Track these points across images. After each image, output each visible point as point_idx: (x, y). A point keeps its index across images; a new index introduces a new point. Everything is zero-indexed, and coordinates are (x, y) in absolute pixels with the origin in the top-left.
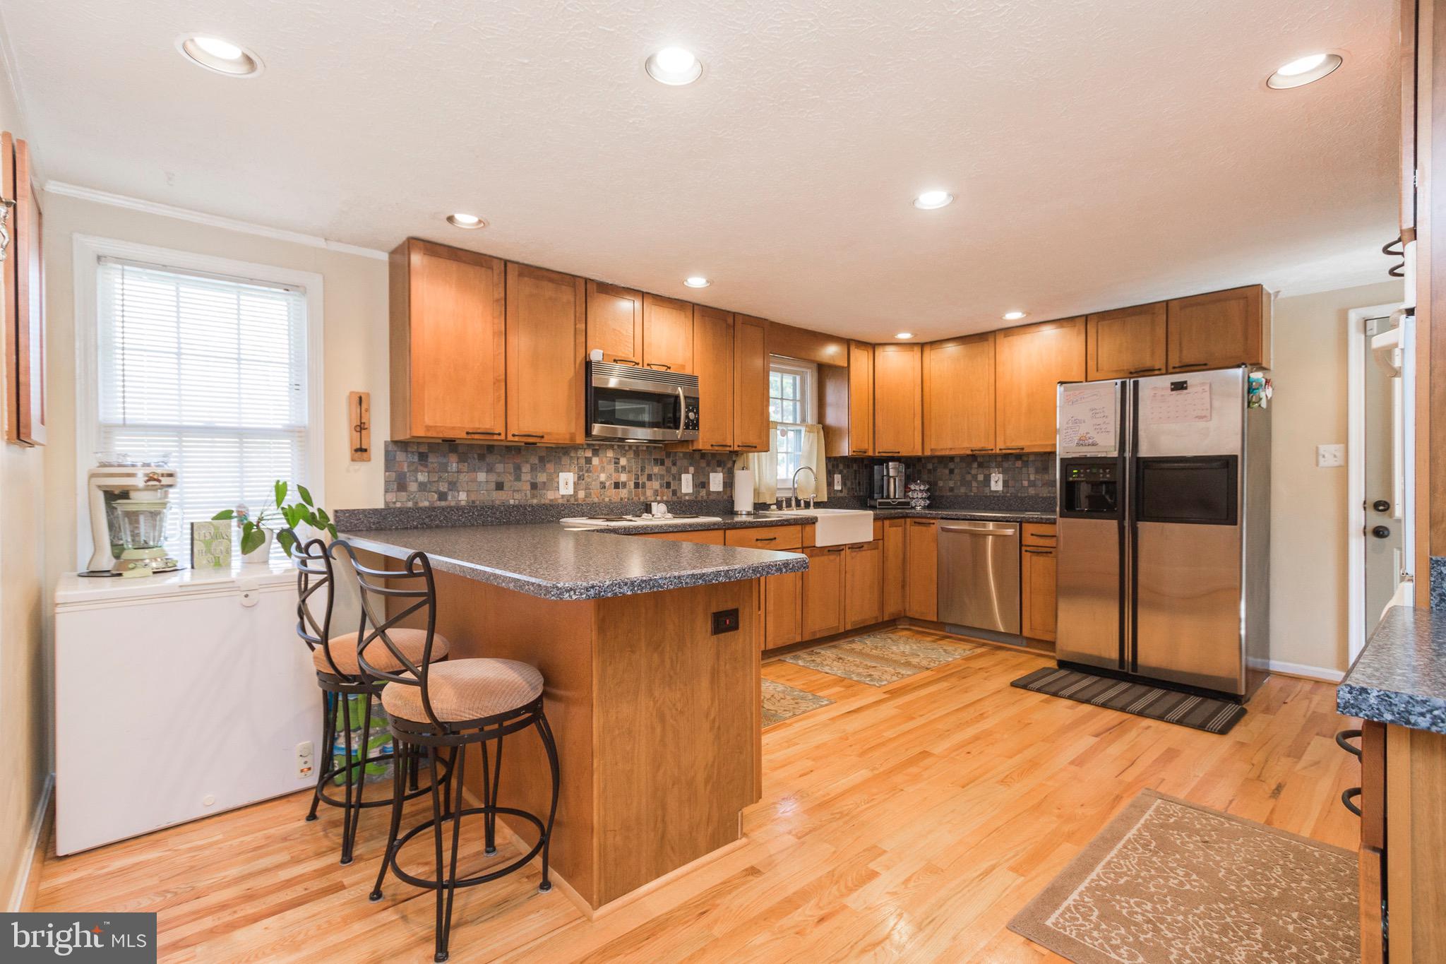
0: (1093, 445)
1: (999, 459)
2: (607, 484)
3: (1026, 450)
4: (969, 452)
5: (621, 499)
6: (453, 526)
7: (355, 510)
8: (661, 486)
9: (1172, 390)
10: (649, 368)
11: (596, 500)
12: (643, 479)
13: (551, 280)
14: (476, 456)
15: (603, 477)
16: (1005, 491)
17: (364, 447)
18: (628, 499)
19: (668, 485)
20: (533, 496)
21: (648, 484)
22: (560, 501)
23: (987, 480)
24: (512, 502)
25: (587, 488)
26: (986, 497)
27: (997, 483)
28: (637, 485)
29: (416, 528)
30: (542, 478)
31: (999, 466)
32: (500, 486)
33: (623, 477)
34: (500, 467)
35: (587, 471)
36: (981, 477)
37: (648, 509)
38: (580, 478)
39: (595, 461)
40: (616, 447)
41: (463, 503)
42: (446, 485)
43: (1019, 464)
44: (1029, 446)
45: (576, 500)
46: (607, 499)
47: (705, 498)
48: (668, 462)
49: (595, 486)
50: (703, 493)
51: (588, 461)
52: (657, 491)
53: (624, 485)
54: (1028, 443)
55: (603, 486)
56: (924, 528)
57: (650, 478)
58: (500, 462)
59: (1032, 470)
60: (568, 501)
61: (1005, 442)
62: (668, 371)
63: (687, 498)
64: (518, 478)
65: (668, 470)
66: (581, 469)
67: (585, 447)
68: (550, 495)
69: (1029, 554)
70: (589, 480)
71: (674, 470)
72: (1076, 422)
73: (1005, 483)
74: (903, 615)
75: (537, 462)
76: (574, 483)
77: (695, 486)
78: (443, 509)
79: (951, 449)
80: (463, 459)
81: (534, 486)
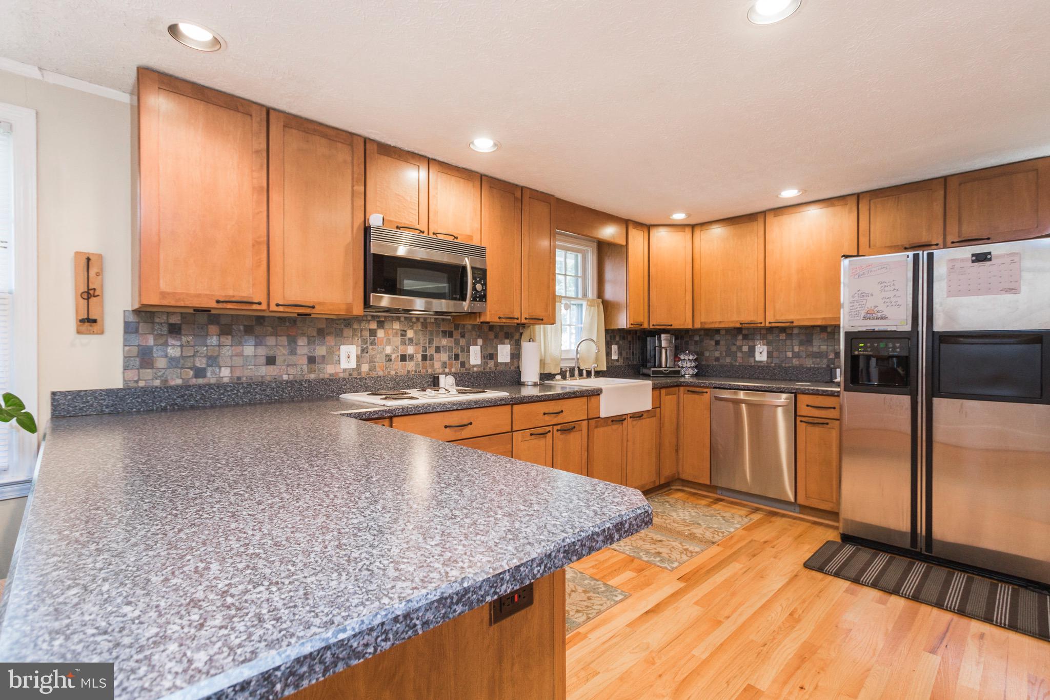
0: (882, 318)
1: (763, 332)
2: (393, 357)
3: (795, 324)
4: (738, 325)
5: (408, 372)
6: (213, 407)
7: (80, 391)
8: (450, 358)
9: (973, 261)
10: (435, 237)
11: (381, 373)
12: (431, 351)
13: (325, 136)
14: (242, 328)
15: (388, 350)
16: (769, 361)
17: (92, 317)
18: (416, 372)
19: (457, 357)
20: (311, 371)
21: (436, 356)
22: (341, 375)
23: (752, 350)
24: (285, 377)
25: (371, 361)
26: (751, 366)
27: (761, 354)
28: (424, 358)
29: (164, 410)
30: (320, 351)
31: (763, 338)
32: (271, 361)
33: (410, 350)
34: (271, 341)
35: (372, 344)
36: (745, 349)
37: (435, 383)
38: (363, 351)
39: (381, 333)
40: (402, 319)
41: (226, 380)
42: (204, 361)
43: (783, 336)
44: (798, 320)
45: (359, 374)
46: (393, 373)
47: (493, 369)
48: (456, 334)
49: (380, 360)
50: (491, 364)
51: (373, 333)
52: (445, 363)
53: (411, 357)
54: (798, 317)
55: (389, 359)
56: (696, 396)
57: (438, 350)
58: (272, 335)
59: (796, 342)
60: (350, 375)
61: (774, 316)
62: (455, 240)
63: (475, 369)
64: (293, 352)
65: (457, 343)
66: (364, 341)
67: (369, 318)
68: (330, 369)
69: (804, 424)
70: (373, 353)
71: (463, 342)
72: (863, 295)
73: (770, 355)
74: (676, 477)
75: (315, 334)
76: (357, 356)
77: (483, 357)
78: (200, 387)
79: (720, 322)
80: (226, 331)
81: (312, 360)
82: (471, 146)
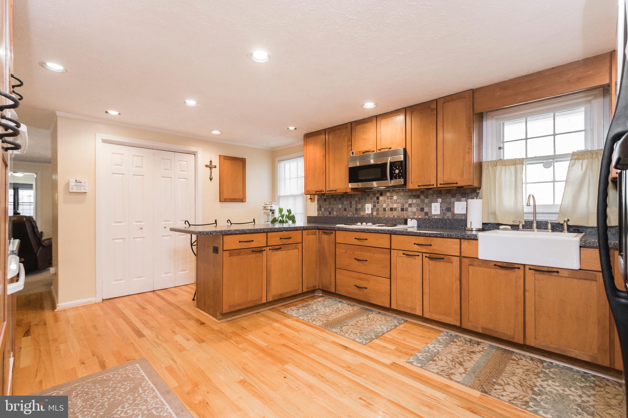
2: (387, 209)
5: (394, 216)
6: (332, 223)
8: (417, 210)
10: (379, 151)
11: (381, 216)
12: (406, 206)
14: (338, 199)
15: (384, 206)
17: (311, 198)
18: (398, 216)
19: (422, 210)
20: (356, 214)
21: (410, 209)
22: (366, 216)
24: (349, 216)
25: (378, 210)
28: (402, 210)
29: (323, 223)
30: (359, 206)
32: (345, 210)
33: (395, 206)
34: (345, 203)
35: (377, 203)
37: (406, 223)
38: (374, 206)
39: (381, 198)
40: (391, 191)
41: (335, 216)
42: (331, 209)
45: (373, 216)
46: (386, 216)
47: (450, 217)
48: (422, 197)
49: (381, 210)
50: (449, 214)
51: (378, 198)
52: (415, 213)
53: (395, 209)
55: (385, 210)
57: (410, 205)
58: (346, 200)
60: (369, 216)
62: (390, 150)
63: (436, 217)
64: (351, 207)
65: (423, 201)
66: (374, 202)
68: (362, 213)
70: (378, 207)
71: (426, 201)
75: (358, 200)
76: (372, 209)
77: (441, 210)
78: (329, 217)
80: (335, 200)
81: (356, 210)
82: (363, 106)
